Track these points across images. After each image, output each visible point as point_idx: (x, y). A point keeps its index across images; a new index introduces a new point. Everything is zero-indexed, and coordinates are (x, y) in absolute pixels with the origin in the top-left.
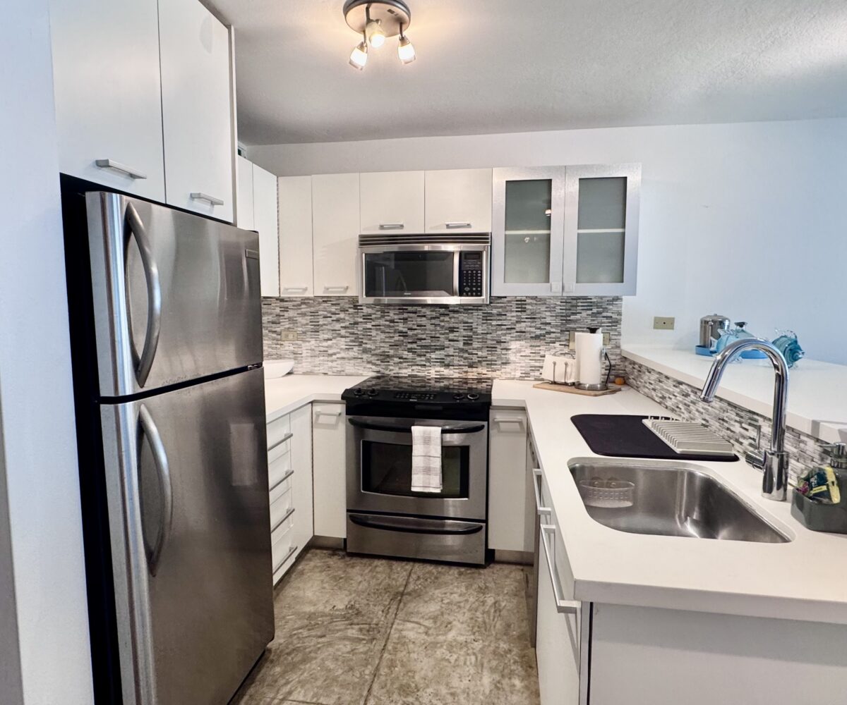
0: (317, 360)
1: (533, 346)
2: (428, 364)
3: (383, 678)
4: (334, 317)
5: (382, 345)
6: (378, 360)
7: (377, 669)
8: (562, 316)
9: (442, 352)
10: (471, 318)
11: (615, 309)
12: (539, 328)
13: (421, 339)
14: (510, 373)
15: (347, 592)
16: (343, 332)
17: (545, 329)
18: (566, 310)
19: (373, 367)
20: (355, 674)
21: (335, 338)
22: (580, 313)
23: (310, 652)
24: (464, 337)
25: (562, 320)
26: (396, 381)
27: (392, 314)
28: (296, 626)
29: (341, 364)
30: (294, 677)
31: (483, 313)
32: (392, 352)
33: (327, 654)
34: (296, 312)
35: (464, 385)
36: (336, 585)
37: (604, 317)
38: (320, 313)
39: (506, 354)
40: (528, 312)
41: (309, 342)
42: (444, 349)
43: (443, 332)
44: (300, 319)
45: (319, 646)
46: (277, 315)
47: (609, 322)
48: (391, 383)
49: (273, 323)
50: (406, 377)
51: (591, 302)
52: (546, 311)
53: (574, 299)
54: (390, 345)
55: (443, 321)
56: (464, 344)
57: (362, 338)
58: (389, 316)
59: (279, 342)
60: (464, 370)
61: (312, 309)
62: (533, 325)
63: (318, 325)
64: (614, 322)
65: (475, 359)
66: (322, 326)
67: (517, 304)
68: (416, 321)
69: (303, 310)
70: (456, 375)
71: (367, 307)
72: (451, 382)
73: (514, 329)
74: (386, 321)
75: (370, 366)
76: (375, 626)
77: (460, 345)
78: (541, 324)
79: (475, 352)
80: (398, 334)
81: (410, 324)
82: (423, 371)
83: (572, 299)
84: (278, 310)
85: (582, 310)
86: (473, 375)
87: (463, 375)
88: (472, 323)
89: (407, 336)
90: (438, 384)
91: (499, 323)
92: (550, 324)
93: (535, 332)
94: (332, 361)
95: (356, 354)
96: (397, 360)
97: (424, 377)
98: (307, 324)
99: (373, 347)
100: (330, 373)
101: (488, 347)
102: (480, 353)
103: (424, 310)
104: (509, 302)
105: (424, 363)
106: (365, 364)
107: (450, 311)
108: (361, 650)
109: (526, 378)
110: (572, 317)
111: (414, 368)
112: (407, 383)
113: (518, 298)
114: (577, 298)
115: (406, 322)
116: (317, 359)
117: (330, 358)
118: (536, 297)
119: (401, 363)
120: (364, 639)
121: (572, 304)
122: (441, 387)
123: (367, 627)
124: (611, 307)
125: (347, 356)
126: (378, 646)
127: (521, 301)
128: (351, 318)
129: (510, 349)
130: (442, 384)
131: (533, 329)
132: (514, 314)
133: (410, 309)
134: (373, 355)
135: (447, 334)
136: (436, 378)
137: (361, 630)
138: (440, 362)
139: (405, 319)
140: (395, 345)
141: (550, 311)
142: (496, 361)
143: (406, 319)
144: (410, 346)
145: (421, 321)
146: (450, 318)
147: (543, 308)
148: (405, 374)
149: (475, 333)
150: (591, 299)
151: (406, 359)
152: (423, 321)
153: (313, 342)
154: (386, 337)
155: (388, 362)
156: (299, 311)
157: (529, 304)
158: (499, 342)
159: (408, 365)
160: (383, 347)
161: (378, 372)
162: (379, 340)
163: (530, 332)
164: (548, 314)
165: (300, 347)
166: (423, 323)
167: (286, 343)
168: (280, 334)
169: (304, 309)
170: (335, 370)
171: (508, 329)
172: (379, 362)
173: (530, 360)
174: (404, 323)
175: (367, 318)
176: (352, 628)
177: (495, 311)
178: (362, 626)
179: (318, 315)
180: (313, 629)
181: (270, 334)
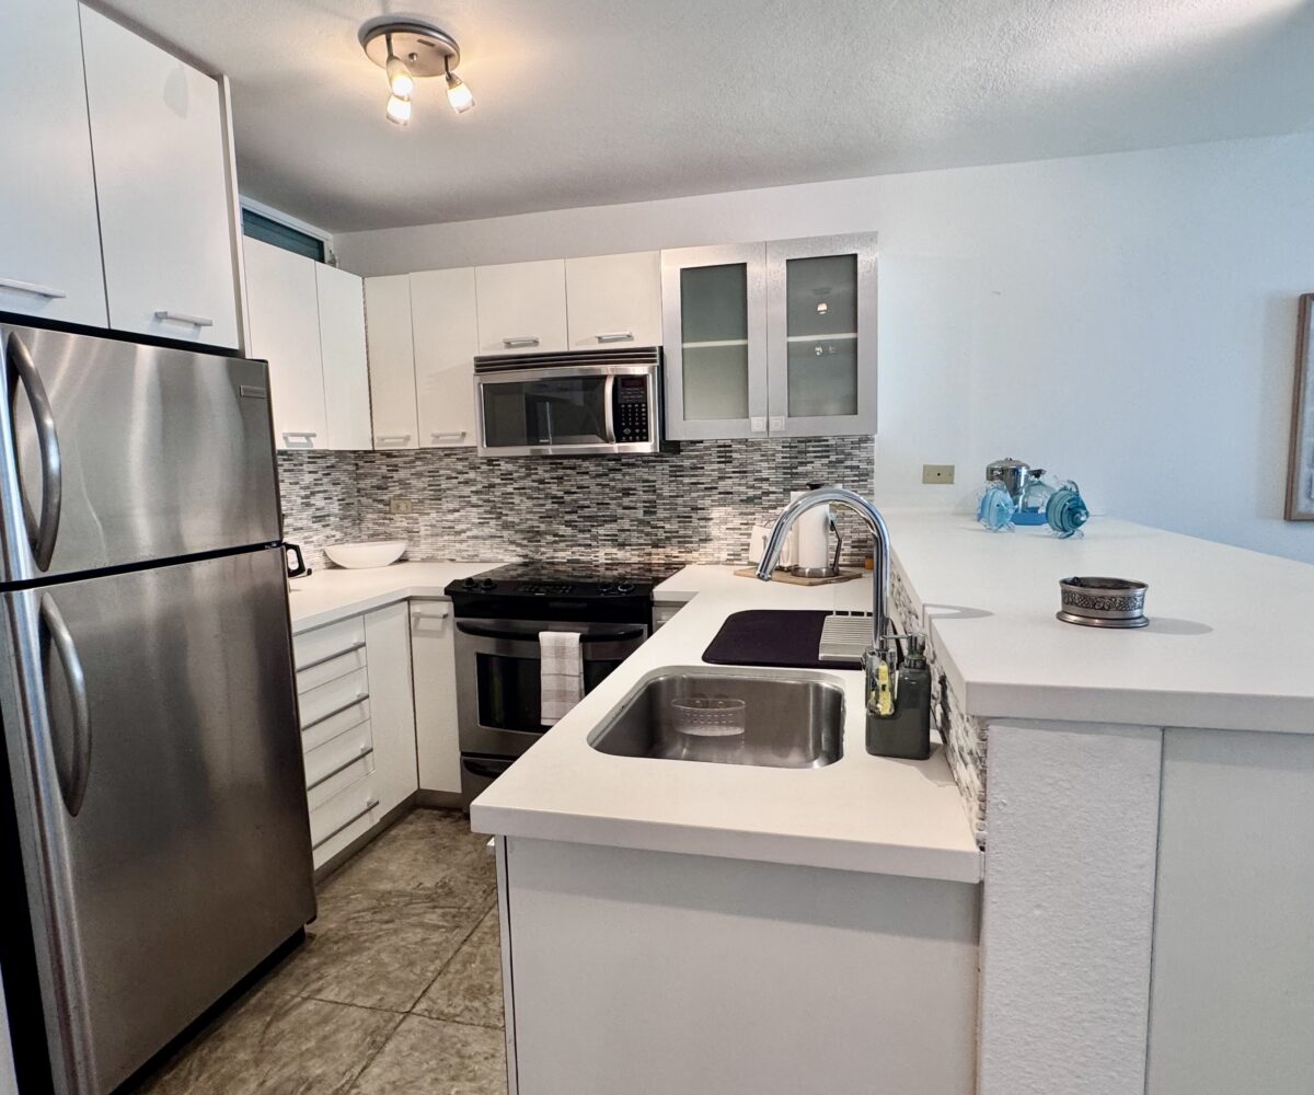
0: (441, 541)
1: (746, 514)
2: (594, 543)
3: (450, 976)
4: (462, 478)
5: (529, 516)
6: (524, 539)
7: (448, 963)
8: (784, 468)
9: (613, 525)
10: (652, 474)
11: (863, 455)
12: (753, 487)
13: (583, 507)
14: (712, 555)
15: (445, 866)
16: (474, 499)
17: (760, 488)
18: (790, 458)
19: (519, 549)
20: (414, 970)
21: (463, 508)
22: (812, 462)
23: (365, 941)
24: (645, 502)
25: (785, 473)
26: (551, 569)
27: (542, 471)
28: (360, 908)
29: (474, 546)
30: (332, 971)
31: (671, 466)
32: (543, 527)
33: (387, 944)
34: (408, 471)
35: (647, 574)
36: (433, 857)
37: (847, 467)
38: (442, 472)
39: (705, 527)
40: (735, 463)
41: (428, 514)
42: (616, 521)
43: (614, 495)
44: (414, 482)
45: (381, 933)
46: (383, 477)
47: (855, 475)
48: (544, 572)
49: (379, 488)
50: (563, 563)
51: (827, 446)
52: (761, 461)
53: (802, 442)
54: (541, 517)
55: (614, 480)
56: (645, 512)
57: (500, 508)
58: (536, 474)
59: (388, 516)
60: (646, 551)
61: (431, 467)
62: (743, 481)
63: (440, 490)
64: (862, 475)
65: (661, 534)
66: (445, 490)
67: (719, 452)
68: (576, 480)
69: (418, 469)
70: (635, 559)
71: (506, 462)
72: (628, 570)
73: (716, 488)
74: (534, 481)
75: (513, 547)
76: (466, 911)
77: (640, 514)
78: (756, 480)
79: (661, 524)
80: (550, 501)
81: (567, 485)
82: (589, 554)
83: (799, 442)
84: (384, 470)
85: (816, 457)
86: (659, 559)
87: (645, 559)
88: (654, 481)
89: (563, 503)
90: (608, 573)
91: (694, 480)
92: (767, 479)
93: (746, 493)
94: (461, 542)
95: (494, 530)
96: (550, 538)
97: (590, 563)
98: (424, 489)
99: (517, 520)
100: (458, 559)
101: (679, 517)
102: (667, 526)
103: (586, 464)
104: (707, 448)
105: (589, 542)
106: (506, 546)
107: (623, 465)
108: (434, 941)
109: (736, 562)
110: (800, 469)
111: (575, 549)
112: (565, 571)
113: (721, 443)
114: (807, 440)
115: (562, 483)
116: (440, 539)
117: (458, 538)
118: (747, 440)
119: (555, 542)
120: (443, 927)
121: (799, 449)
122: (614, 577)
123: (453, 911)
124: (856, 452)
125: (480, 534)
126: (459, 936)
127: (725, 446)
128: (484, 478)
129: (711, 519)
130: (615, 573)
131: (743, 489)
132: (716, 466)
133: (565, 462)
134: (517, 532)
135: (620, 498)
136: (607, 564)
137: (444, 915)
138: (612, 540)
139: (560, 478)
140: (547, 517)
141: (767, 461)
142: (691, 537)
143: (562, 478)
144: (568, 517)
145: (582, 480)
146: (624, 475)
147: (757, 457)
148: (564, 558)
149: (660, 496)
150: (827, 441)
151: (563, 536)
152: (586, 480)
153: (434, 515)
154: (535, 505)
155: (539, 541)
156: (413, 471)
157: (736, 451)
158: (695, 509)
159: (567, 546)
160: (531, 520)
161: (525, 556)
162: (524, 510)
163: (739, 493)
164: (765, 465)
165: (416, 521)
166: (585, 483)
167: (397, 517)
168: (388, 504)
169: (420, 467)
170: (465, 554)
171: (706, 488)
172: (525, 542)
173: (741, 534)
174: (559, 484)
175: (507, 477)
176: (434, 912)
177: (687, 463)
178: (447, 910)
179: (439, 476)
180: (380, 912)
181: (375, 504)
